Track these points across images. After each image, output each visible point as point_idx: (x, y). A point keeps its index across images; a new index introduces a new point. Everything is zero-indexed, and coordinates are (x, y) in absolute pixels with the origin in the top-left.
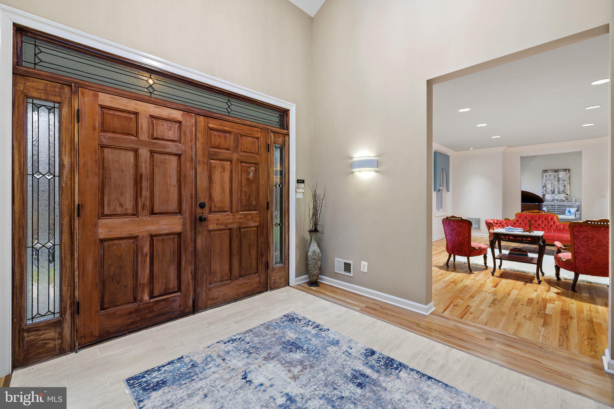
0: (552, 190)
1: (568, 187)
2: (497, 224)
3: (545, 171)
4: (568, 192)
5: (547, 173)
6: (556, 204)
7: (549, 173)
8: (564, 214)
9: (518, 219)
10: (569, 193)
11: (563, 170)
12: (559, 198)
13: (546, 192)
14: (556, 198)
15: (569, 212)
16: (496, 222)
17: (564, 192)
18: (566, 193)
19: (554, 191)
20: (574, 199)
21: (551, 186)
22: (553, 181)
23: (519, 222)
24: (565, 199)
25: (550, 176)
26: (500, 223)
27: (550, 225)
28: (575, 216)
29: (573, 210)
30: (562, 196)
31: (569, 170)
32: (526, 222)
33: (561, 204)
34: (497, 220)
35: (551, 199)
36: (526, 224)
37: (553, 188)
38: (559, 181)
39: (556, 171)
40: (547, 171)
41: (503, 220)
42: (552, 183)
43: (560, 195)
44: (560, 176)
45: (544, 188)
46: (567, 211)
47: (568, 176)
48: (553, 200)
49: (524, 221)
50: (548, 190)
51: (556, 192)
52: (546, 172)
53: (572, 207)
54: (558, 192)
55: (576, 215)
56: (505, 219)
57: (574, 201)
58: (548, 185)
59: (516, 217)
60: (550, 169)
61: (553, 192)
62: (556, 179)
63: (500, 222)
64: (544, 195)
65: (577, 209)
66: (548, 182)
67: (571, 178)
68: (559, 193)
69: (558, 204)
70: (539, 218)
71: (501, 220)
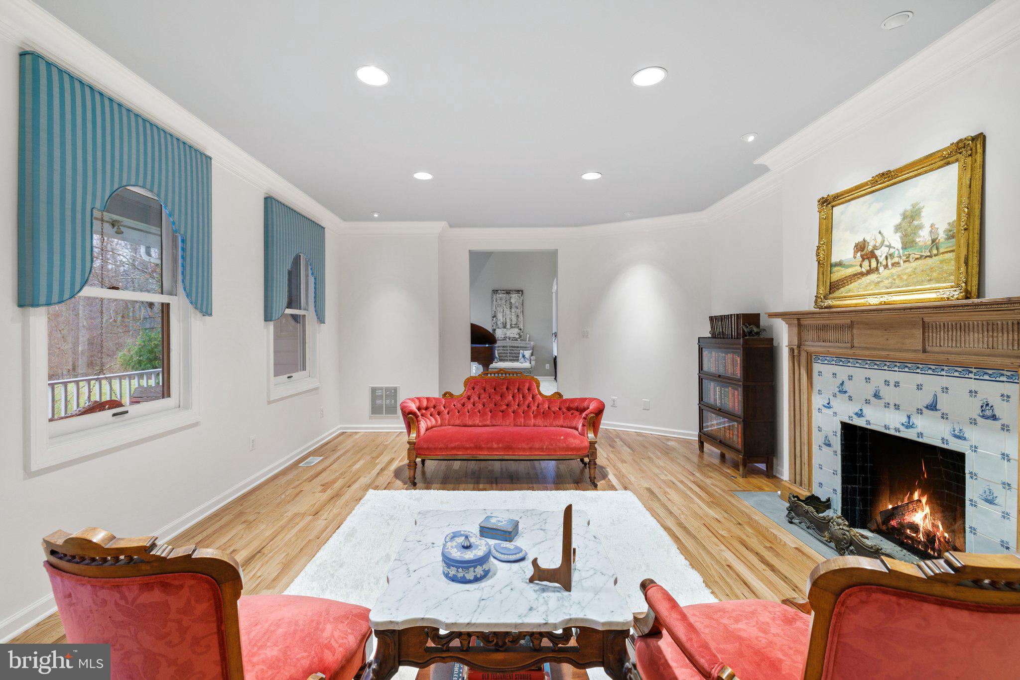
0: (503, 323)
1: (521, 317)
2: (427, 408)
3: (495, 292)
4: (521, 326)
5: (498, 295)
6: (508, 345)
7: (500, 295)
8: (518, 360)
9: (469, 394)
10: (522, 328)
11: (515, 291)
12: (512, 336)
13: (496, 325)
14: (508, 335)
15: (524, 356)
16: (425, 404)
17: (517, 326)
18: (519, 327)
19: (506, 323)
20: (528, 336)
21: (502, 316)
22: (505, 309)
23: (472, 400)
24: (517, 336)
25: (501, 299)
26: (434, 407)
27: (527, 403)
28: (530, 363)
29: (527, 353)
30: (513, 333)
31: (522, 291)
32: (485, 400)
33: (514, 345)
34: (428, 399)
35: (503, 336)
36: (484, 406)
37: (504, 319)
38: (511, 308)
39: (508, 292)
40: (497, 291)
41: (441, 397)
42: (503, 310)
43: (513, 329)
44: (513, 301)
45: (495, 319)
46: (521, 356)
47: (521, 300)
48: (505, 338)
49: (482, 396)
50: (499, 323)
51: (508, 326)
52: (497, 293)
53: (525, 348)
54: (511, 325)
55: (532, 362)
56: (445, 395)
57: (528, 340)
58: (499, 315)
59: (465, 386)
60: (502, 288)
61: (505, 327)
62: (508, 307)
63: (434, 402)
64: (494, 330)
65: (531, 351)
66: (498, 308)
67: (524, 305)
68: (512, 327)
69: (511, 345)
70: (507, 389)
71: (438, 397)
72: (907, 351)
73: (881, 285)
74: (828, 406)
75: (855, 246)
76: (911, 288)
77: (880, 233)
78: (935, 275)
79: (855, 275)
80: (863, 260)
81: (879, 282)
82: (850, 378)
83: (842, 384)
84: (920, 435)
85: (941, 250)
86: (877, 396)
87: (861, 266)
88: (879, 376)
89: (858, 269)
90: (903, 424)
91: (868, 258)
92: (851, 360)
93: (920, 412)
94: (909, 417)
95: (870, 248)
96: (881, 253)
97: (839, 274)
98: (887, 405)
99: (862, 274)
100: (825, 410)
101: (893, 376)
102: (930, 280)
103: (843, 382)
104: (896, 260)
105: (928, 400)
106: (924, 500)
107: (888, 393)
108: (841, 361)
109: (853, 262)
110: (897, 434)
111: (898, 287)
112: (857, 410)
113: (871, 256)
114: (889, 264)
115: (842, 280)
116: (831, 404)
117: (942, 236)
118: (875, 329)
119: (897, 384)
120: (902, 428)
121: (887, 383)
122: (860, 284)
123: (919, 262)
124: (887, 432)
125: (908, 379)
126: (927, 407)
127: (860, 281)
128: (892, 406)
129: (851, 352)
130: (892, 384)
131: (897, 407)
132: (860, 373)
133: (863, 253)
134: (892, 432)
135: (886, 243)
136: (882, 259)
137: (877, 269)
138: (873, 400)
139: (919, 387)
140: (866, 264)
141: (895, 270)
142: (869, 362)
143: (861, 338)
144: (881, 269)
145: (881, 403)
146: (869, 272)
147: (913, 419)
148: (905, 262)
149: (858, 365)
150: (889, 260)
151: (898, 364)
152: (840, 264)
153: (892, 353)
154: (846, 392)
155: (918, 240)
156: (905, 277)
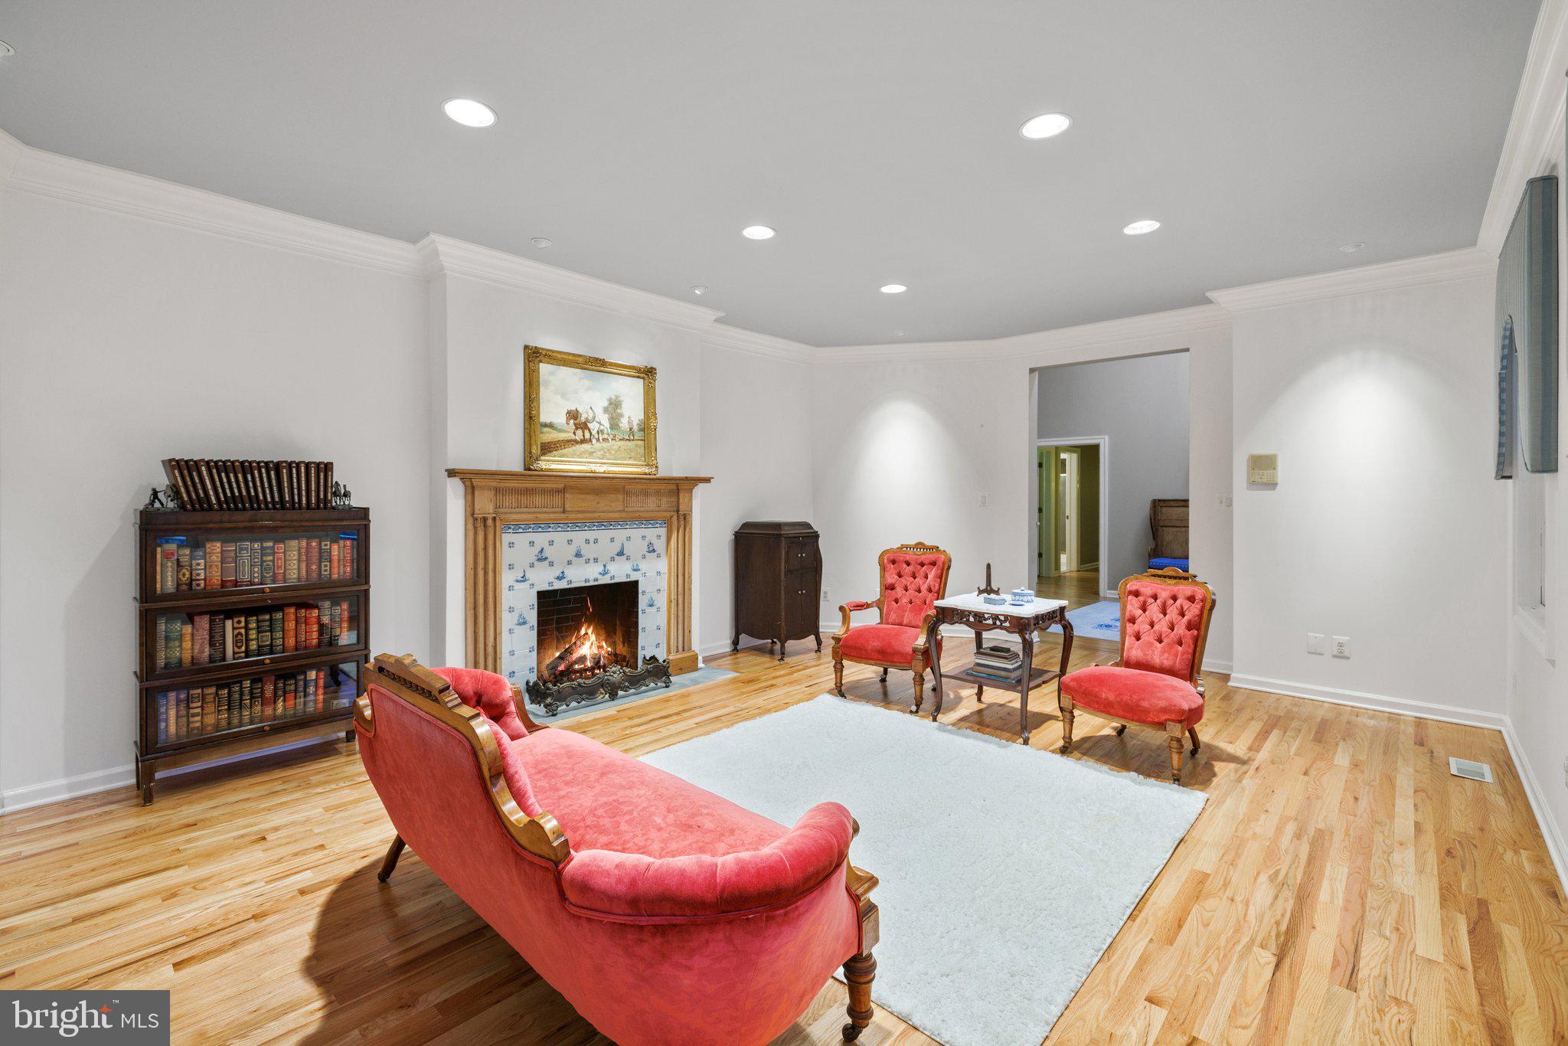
72: (613, 512)
73: (594, 454)
74: (524, 579)
75: (567, 413)
76: (619, 462)
77: (591, 408)
78: (633, 454)
79: (568, 441)
80: (577, 428)
81: (592, 452)
82: (551, 543)
83: (542, 551)
84: (613, 577)
85: (636, 438)
86: (578, 555)
87: (574, 433)
88: (579, 537)
89: (572, 437)
90: (600, 574)
91: (581, 428)
92: (552, 525)
93: (612, 559)
94: (605, 566)
95: (583, 419)
96: (593, 426)
97: (549, 436)
98: (587, 561)
99: (576, 442)
100: (518, 586)
101: (591, 535)
102: (630, 458)
103: (542, 549)
104: (606, 436)
105: (618, 550)
106: (590, 631)
107: (588, 551)
108: (540, 527)
109: (566, 427)
110: (596, 583)
111: (608, 459)
112: (558, 573)
113: (583, 426)
114: (600, 438)
115: (555, 443)
116: (527, 576)
117: (635, 428)
118: (588, 494)
119: (596, 541)
120: (600, 577)
121: (587, 541)
122: (574, 451)
123: (622, 443)
124: (588, 584)
125: (604, 535)
126: (617, 555)
127: (574, 448)
128: (592, 561)
129: (563, 516)
130: (592, 541)
131: (596, 560)
132: (560, 537)
133: (576, 422)
134: (592, 583)
135: (597, 419)
136: (594, 432)
137: (590, 440)
138: (575, 560)
139: (612, 540)
140: (579, 432)
141: (605, 445)
142: (571, 525)
143: (572, 501)
144: (594, 441)
145: (582, 560)
146: (583, 441)
147: (608, 567)
148: (612, 439)
149: (559, 529)
150: (600, 435)
151: (597, 524)
152: (551, 426)
153: (602, 514)
154: (546, 558)
155: (620, 425)
156: (613, 452)
